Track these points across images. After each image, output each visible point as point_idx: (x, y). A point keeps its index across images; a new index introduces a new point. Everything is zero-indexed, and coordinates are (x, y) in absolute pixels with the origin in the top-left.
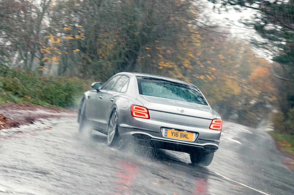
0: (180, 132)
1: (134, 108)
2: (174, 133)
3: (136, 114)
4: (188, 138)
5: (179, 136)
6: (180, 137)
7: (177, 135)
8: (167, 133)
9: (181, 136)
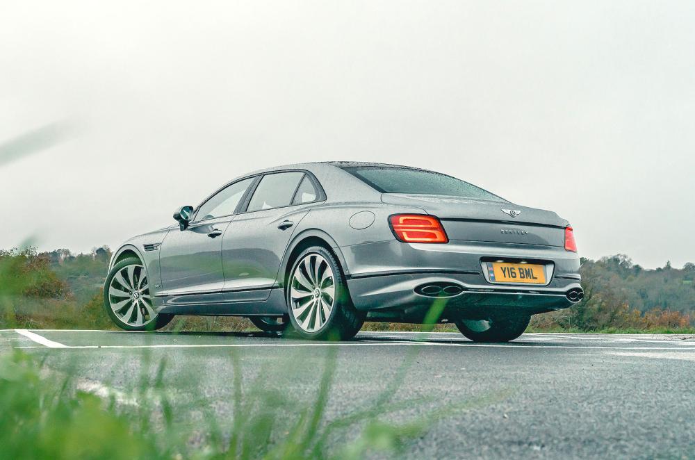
0: (516, 267)
1: (401, 221)
2: (507, 270)
3: (410, 234)
4: (536, 278)
5: (518, 274)
6: (521, 277)
7: (514, 275)
8: (493, 272)
9: (522, 275)
